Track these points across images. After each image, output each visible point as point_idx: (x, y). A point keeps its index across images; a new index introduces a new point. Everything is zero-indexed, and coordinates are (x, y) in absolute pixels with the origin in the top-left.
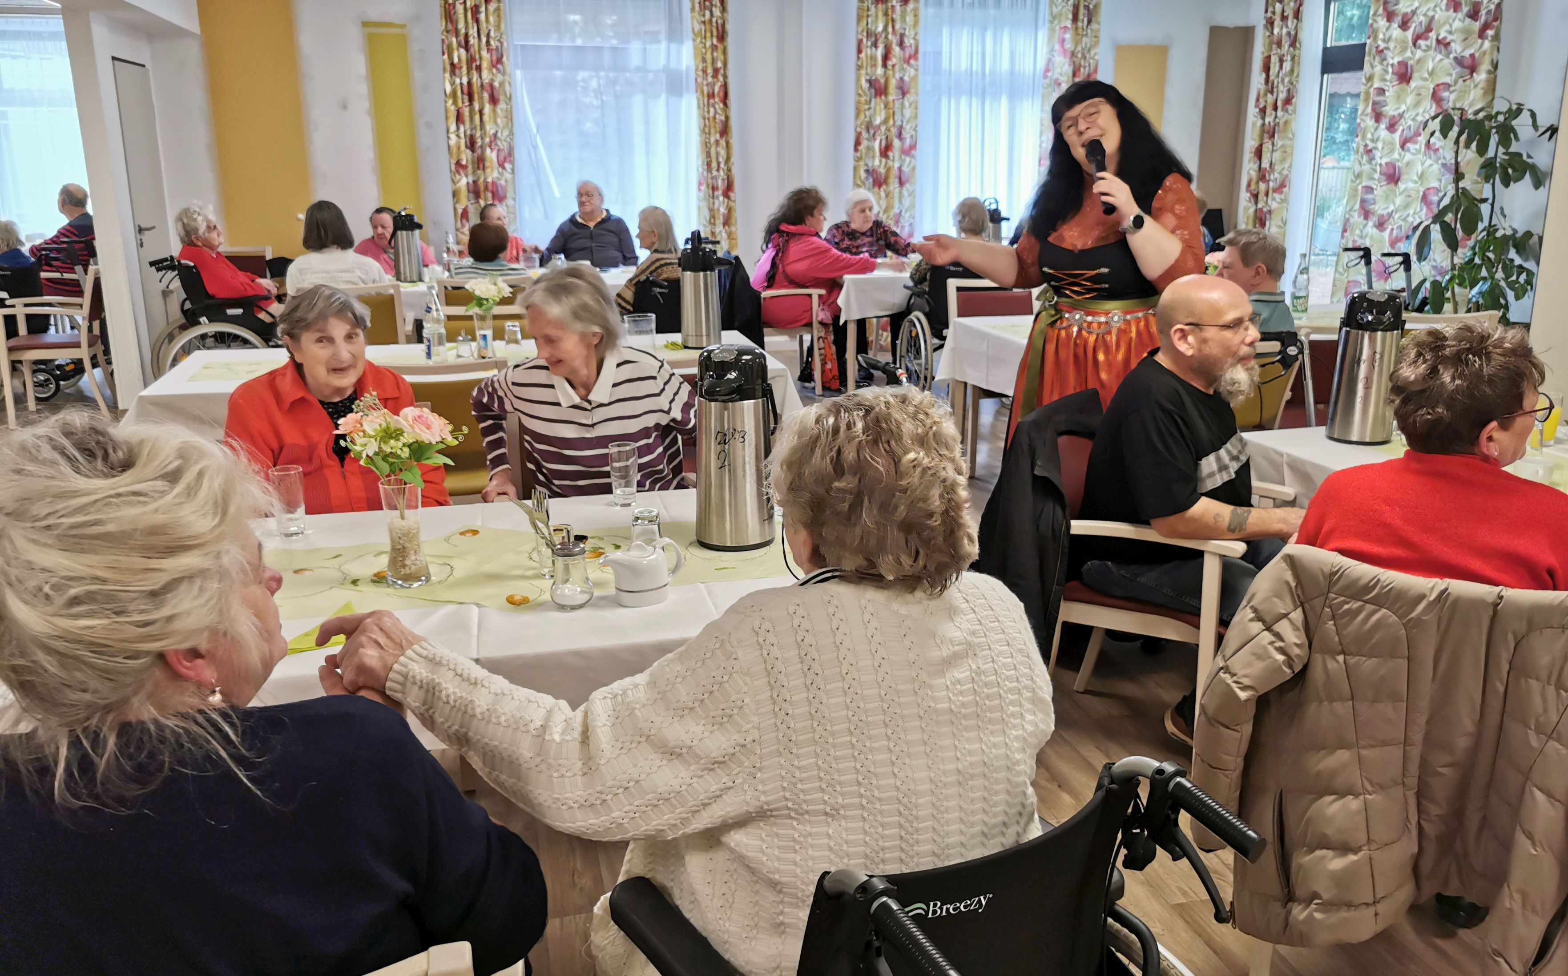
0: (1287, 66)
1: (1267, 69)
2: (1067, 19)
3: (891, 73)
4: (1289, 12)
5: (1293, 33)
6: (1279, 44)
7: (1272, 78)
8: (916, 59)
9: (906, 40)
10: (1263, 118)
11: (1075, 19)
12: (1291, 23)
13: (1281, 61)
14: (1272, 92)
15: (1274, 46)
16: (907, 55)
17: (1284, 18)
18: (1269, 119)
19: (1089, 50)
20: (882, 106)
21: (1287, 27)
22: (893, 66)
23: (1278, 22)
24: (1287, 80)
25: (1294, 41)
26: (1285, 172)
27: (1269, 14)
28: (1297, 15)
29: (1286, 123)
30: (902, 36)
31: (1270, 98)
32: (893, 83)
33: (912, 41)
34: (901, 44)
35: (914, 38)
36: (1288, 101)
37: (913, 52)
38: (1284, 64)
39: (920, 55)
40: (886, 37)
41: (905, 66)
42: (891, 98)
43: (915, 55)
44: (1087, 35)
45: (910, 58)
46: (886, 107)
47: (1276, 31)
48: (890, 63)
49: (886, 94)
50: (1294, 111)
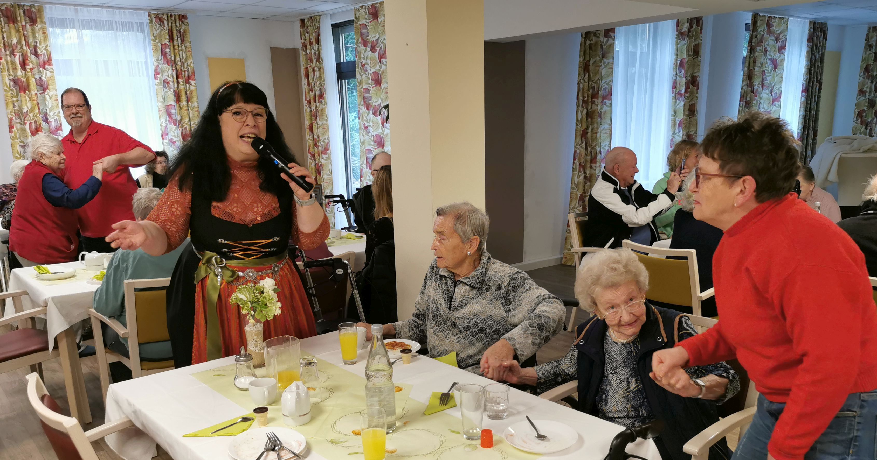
0: (317, 74)
1: (307, 76)
2: (166, 39)
3: (29, 74)
4: (313, 40)
5: (317, 53)
6: (311, 60)
7: (311, 81)
8: (50, 65)
9: (38, 50)
10: (310, 107)
11: (171, 38)
12: (315, 46)
13: (314, 71)
14: (312, 91)
15: (309, 61)
16: (41, 61)
17: (311, 43)
18: (313, 108)
19: (186, 60)
20: (28, 99)
21: (313, 49)
22: (31, 69)
23: (308, 46)
24: (318, 83)
25: (319, 59)
26: (326, 141)
27: (303, 41)
28: (318, 42)
29: (322, 110)
30: (35, 48)
31: (312, 94)
32: (33, 82)
33: (44, 51)
34: (36, 54)
35: (46, 49)
36: (321, 96)
37: (46, 59)
38: (316, 73)
39: (53, 62)
40: (21, 48)
41: (41, 69)
42: (33, 93)
43: (49, 61)
44: (182, 50)
45: (44, 64)
46: (30, 99)
47: (308, 51)
48: (28, 67)
49: (29, 91)
50: (325, 102)
